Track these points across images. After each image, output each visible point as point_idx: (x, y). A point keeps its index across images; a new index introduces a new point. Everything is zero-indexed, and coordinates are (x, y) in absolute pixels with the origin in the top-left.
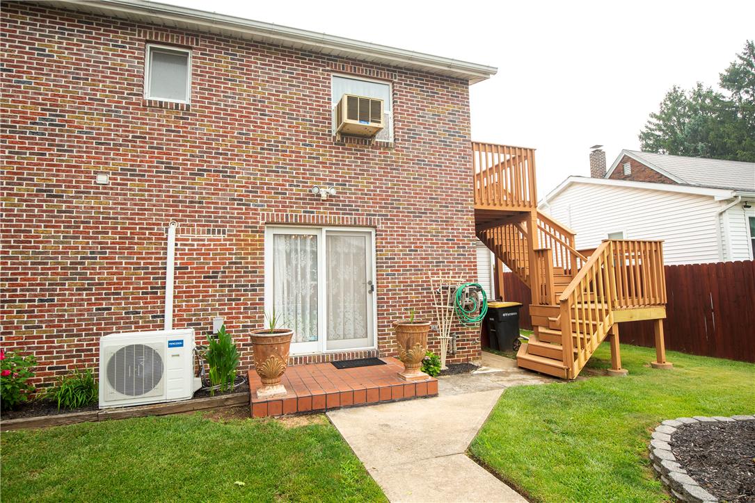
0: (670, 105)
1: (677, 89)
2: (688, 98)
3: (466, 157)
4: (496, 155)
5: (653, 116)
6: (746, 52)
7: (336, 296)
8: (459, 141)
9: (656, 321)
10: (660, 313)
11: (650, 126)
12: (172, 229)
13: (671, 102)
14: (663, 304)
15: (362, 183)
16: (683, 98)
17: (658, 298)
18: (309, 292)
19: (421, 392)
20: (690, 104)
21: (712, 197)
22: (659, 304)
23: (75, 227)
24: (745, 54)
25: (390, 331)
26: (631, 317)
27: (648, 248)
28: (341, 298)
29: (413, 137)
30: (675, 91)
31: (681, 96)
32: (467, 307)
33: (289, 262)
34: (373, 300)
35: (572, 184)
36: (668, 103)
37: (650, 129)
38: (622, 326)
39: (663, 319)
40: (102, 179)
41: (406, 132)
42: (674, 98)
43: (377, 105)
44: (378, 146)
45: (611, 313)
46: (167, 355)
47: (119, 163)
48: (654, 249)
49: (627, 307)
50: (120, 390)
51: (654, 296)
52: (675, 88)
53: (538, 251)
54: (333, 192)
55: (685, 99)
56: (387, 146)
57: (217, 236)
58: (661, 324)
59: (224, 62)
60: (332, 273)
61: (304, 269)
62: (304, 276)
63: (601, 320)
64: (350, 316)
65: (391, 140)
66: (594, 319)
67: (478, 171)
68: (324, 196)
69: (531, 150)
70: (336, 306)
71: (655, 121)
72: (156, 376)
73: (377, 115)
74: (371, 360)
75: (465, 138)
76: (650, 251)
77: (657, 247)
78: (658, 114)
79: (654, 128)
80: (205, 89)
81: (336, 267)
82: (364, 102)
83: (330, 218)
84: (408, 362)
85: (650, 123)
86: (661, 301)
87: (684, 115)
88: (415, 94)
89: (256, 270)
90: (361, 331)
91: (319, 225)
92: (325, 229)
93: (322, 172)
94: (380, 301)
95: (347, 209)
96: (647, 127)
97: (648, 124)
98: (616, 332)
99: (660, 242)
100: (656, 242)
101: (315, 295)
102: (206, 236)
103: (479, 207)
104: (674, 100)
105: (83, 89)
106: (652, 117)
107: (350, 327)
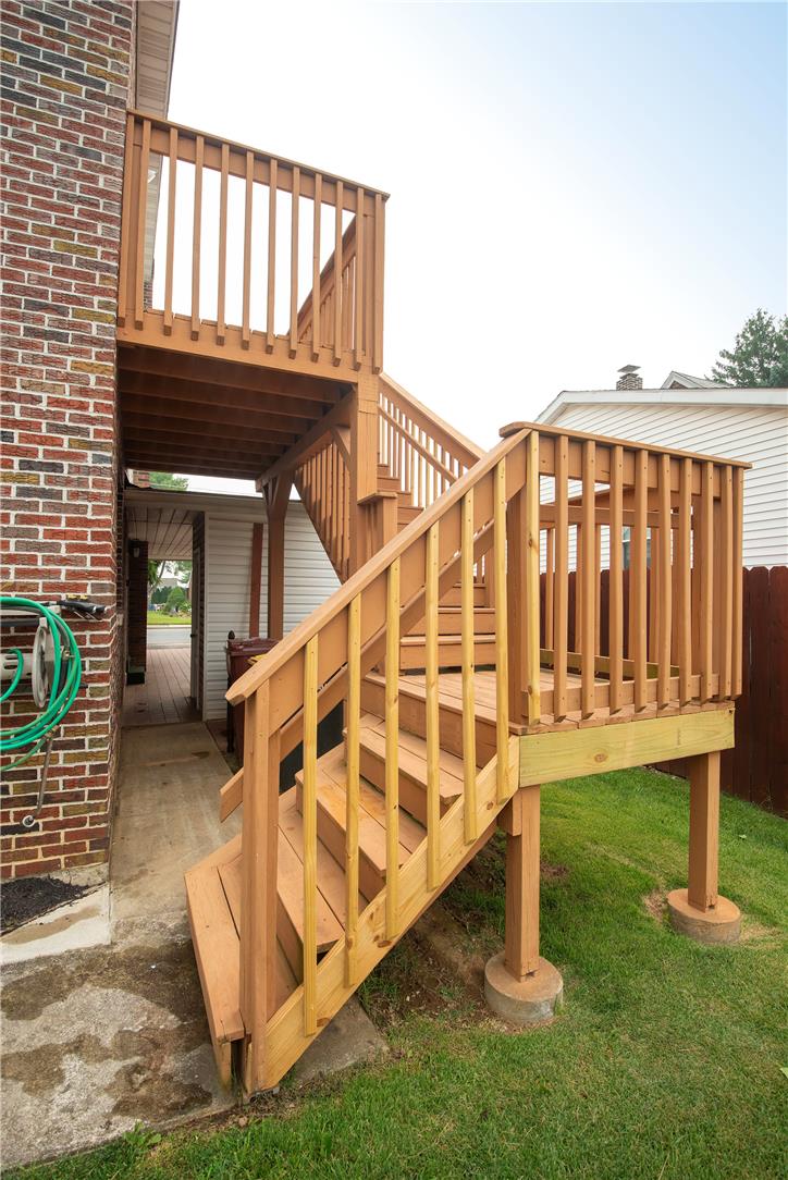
0: (751, 338)
1: (763, 315)
2: (777, 330)
5: (725, 354)
9: (699, 761)
10: (712, 733)
11: (719, 370)
13: (752, 335)
14: (729, 698)
16: (770, 329)
17: (711, 678)
20: (779, 339)
22: (715, 699)
26: (600, 758)
27: (691, 486)
30: (760, 318)
31: (768, 326)
35: (566, 409)
36: (748, 335)
37: (719, 374)
38: (555, 795)
39: (724, 753)
42: (758, 329)
45: (510, 748)
48: (712, 492)
49: (586, 716)
51: (698, 669)
52: (759, 314)
53: (368, 507)
55: (774, 330)
58: (714, 772)
71: (726, 362)
75: (98, 86)
76: (698, 498)
77: (722, 485)
78: (732, 352)
79: (726, 373)
85: (719, 365)
86: (721, 686)
87: (770, 356)
96: (714, 371)
97: (717, 367)
99: (736, 468)
100: (720, 467)
103: (132, 337)
104: (758, 331)
106: (723, 356)
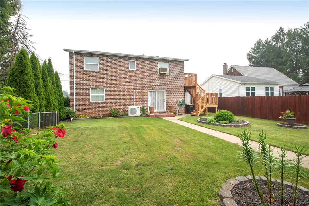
2: (263, 43)
3: (183, 76)
4: (188, 75)
6: (279, 30)
7: (159, 102)
8: (182, 73)
9: (216, 107)
10: (217, 106)
12: (134, 91)
14: (217, 104)
15: (164, 82)
18: (154, 101)
19: (173, 116)
20: (264, 45)
21: (237, 83)
23: (121, 91)
24: (279, 31)
25: (168, 108)
26: (210, 106)
28: (160, 102)
29: (173, 73)
31: (261, 42)
32: (182, 104)
33: (151, 96)
34: (165, 103)
35: (213, 77)
36: (257, 44)
37: (251, 53)
38: (208, 108)
40: (124, 83)
41: (172, 72)
42: (259, 43)
43: (166, 69)
44: (167, 75)
45: (206, 105)
46: (137, 109)
47: (126, 81)
50: (131, 114)
51: (215, 103)
52: (259, 39)
53: (197, 94)
54: (159, 84)
56: (168, 75)
57: (140, 92)
58: (216, 108)
59: (141, 62)
60: (158, 98)
61: (153, 97)
62: (153, 99)
63: (204, 107)
64: (161, 105)
65: (169, 74)
66: (203, 106)
67: (185, 77)
68: (157, 85)
69: (197, 74)
70: (159, 103)
72: (136, 112)
73: (166, 71)
74: (165, 112)
75: (183, 73)
76: (215, 95)
78: (254, 48)
80: (138, 68)
81: (159, 97)
82: (164, 69)
83: (158, 88)
84: (171, 112)
88: (173, 65)
89: (146, 98)
90: (163, 108)
91: (156, 90)
92: (157, 90)
93: (157, 81)
94: (166, 103)
95: (161, 87)
96: (250, 52)
98: (207, 109)
99: (217, 93)
101: (155, 102)
102: (139, 92)
103: (185, 86)
105: (121, 69)
106: (252, 49)
107: (161, 107)
